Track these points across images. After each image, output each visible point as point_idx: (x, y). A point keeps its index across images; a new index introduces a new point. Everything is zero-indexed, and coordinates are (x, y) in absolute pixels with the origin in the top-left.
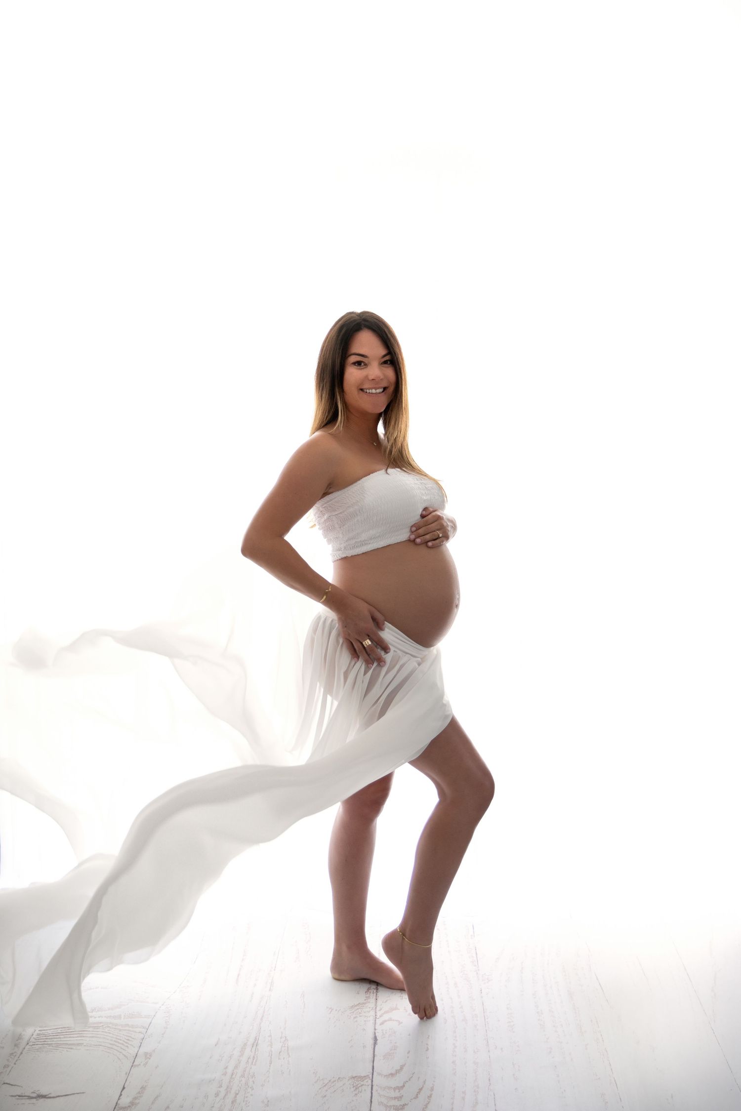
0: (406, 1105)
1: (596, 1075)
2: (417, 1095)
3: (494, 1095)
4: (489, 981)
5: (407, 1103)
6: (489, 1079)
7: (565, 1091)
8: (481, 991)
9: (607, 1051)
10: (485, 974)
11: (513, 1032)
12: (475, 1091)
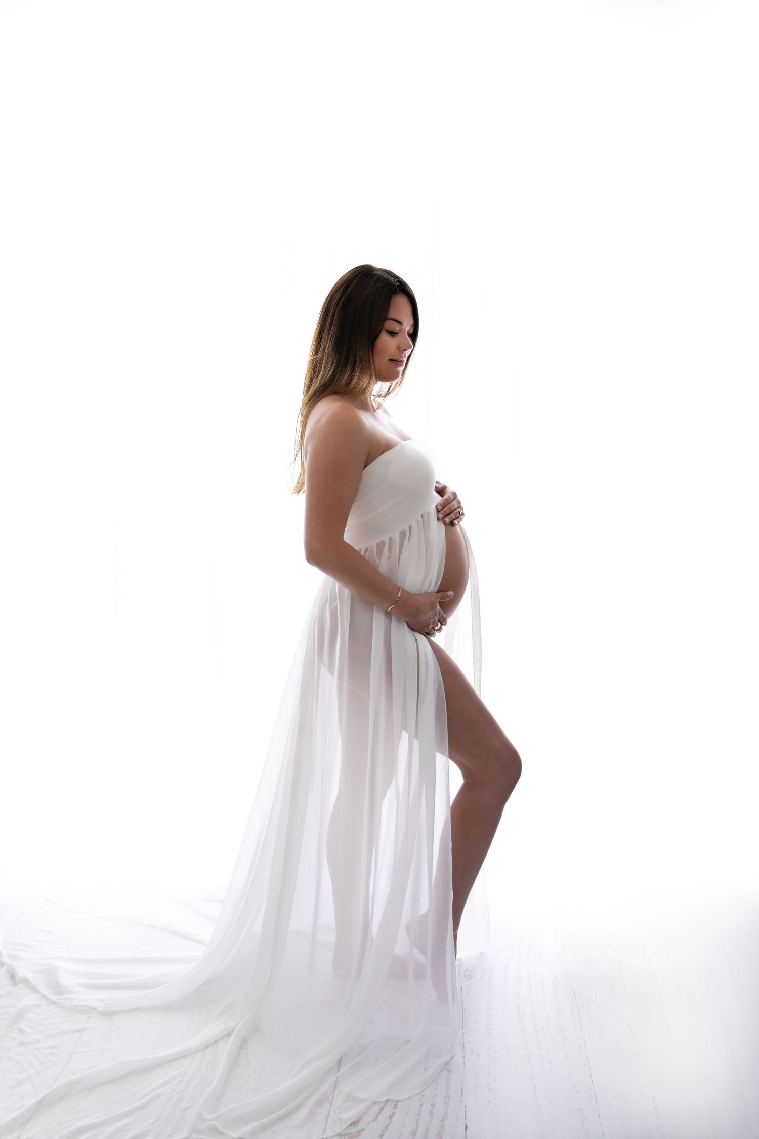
0: (363, 1130)
1: (576, 1087)
2: (377, 1116)
3: (466, 1108)
4: (471, 978)
5: (363, 1128)
6: (462, 1090)
7: (541, 1104)
8: (462, 988)
9: (589, 1060)
10: (467, 970)
11: (492, 1036)
12: (445, 1103)
